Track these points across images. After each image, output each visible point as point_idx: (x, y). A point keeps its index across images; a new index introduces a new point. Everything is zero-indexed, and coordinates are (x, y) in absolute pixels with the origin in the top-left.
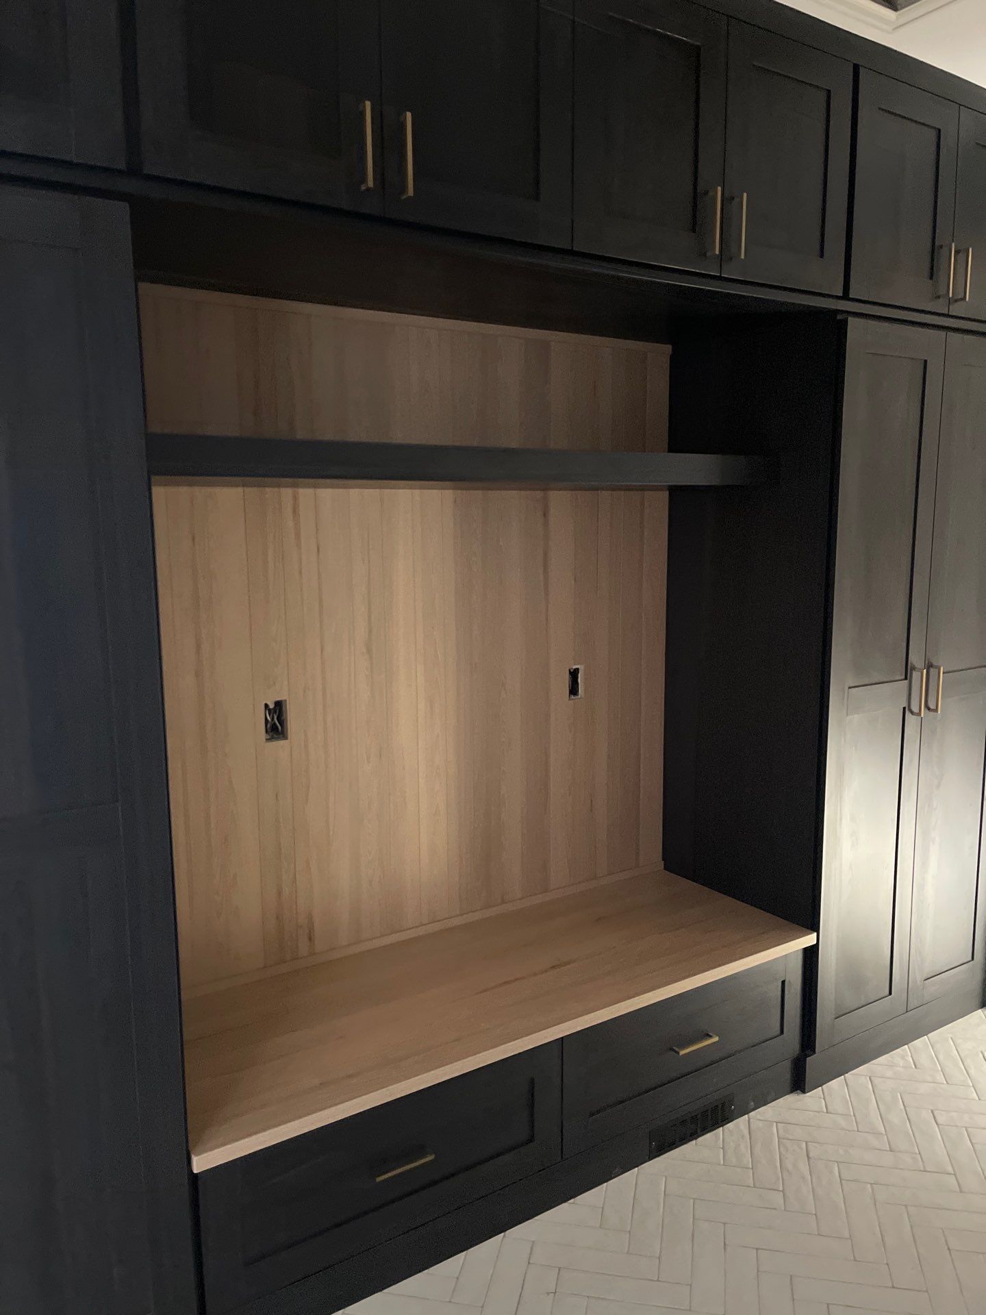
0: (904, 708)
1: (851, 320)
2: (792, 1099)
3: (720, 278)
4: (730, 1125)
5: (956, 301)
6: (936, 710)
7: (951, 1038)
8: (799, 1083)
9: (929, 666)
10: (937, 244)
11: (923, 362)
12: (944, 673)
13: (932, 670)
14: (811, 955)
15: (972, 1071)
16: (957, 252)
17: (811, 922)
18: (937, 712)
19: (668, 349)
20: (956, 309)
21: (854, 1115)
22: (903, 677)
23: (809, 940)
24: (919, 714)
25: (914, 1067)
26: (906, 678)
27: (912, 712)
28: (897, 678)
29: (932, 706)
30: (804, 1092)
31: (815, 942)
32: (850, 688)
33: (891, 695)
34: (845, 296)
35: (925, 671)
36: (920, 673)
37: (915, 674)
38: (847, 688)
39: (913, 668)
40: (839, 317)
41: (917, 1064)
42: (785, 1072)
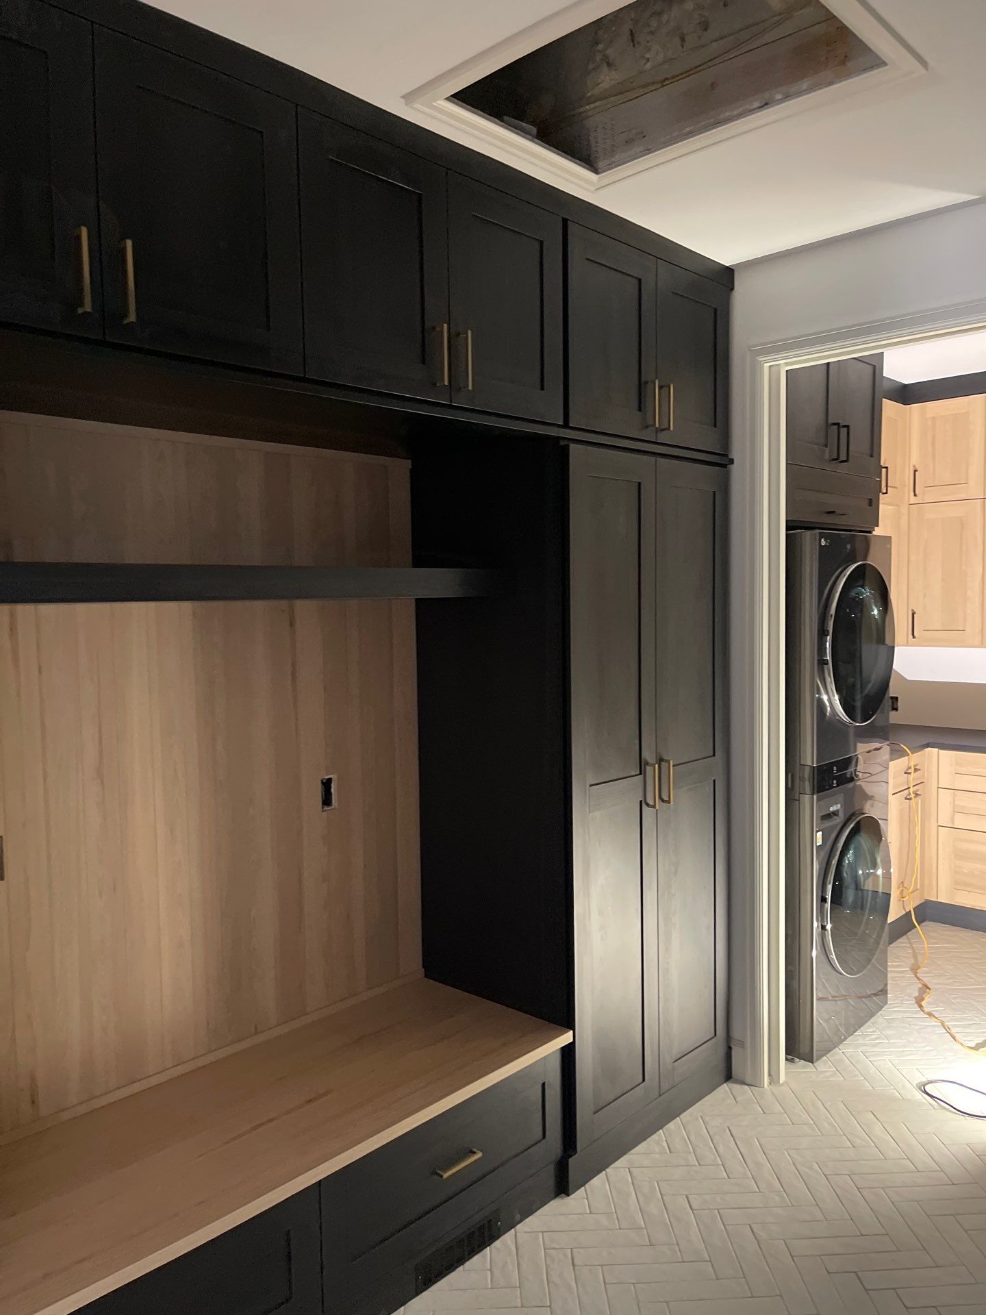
0: (641, 801)
1: (572, 446)
2: (557, 1206)
3: (450, 407)
4: (497, 1243)
5: (663, 430)
6: (668, 802)
7: (701, 1117)
8: (563, 1187)
9: (661, 760)
10: (643, 380)
11: (637, 484)
12: (674, 766)
13: (663, 763)
14: (568, 1053)
15: (721, 1149)
16: (661, 387)
17: (567, 1020)
18: (670, 803)
19: (408, 464)
20: (662, 438)
21: (616, 1212)
22: (638, 772)
23: (567, 1038)
24: (654, 806)
25: (668, 1152)
26: (641, 774)
27: (648, 805)
28: (633, 774)
29: (666, 798)
30: (568, 1195)
31: (572, 1040)
32: (591, 786)
33: (629, 791)
34: (566, 425)
35: (657, 766)
36: (652, 768)
37: (648, 768)
38: (588, 786)
39: (647, 763)
40: (562, 443)
41: (672, 1149)
42: (548, 1177)
